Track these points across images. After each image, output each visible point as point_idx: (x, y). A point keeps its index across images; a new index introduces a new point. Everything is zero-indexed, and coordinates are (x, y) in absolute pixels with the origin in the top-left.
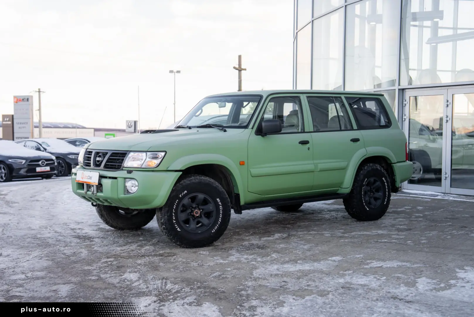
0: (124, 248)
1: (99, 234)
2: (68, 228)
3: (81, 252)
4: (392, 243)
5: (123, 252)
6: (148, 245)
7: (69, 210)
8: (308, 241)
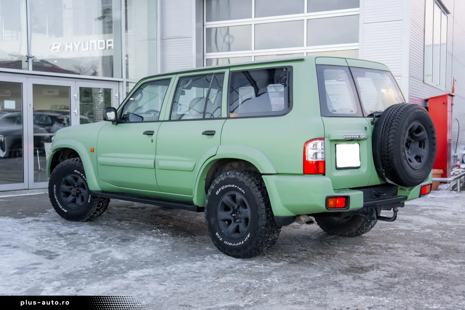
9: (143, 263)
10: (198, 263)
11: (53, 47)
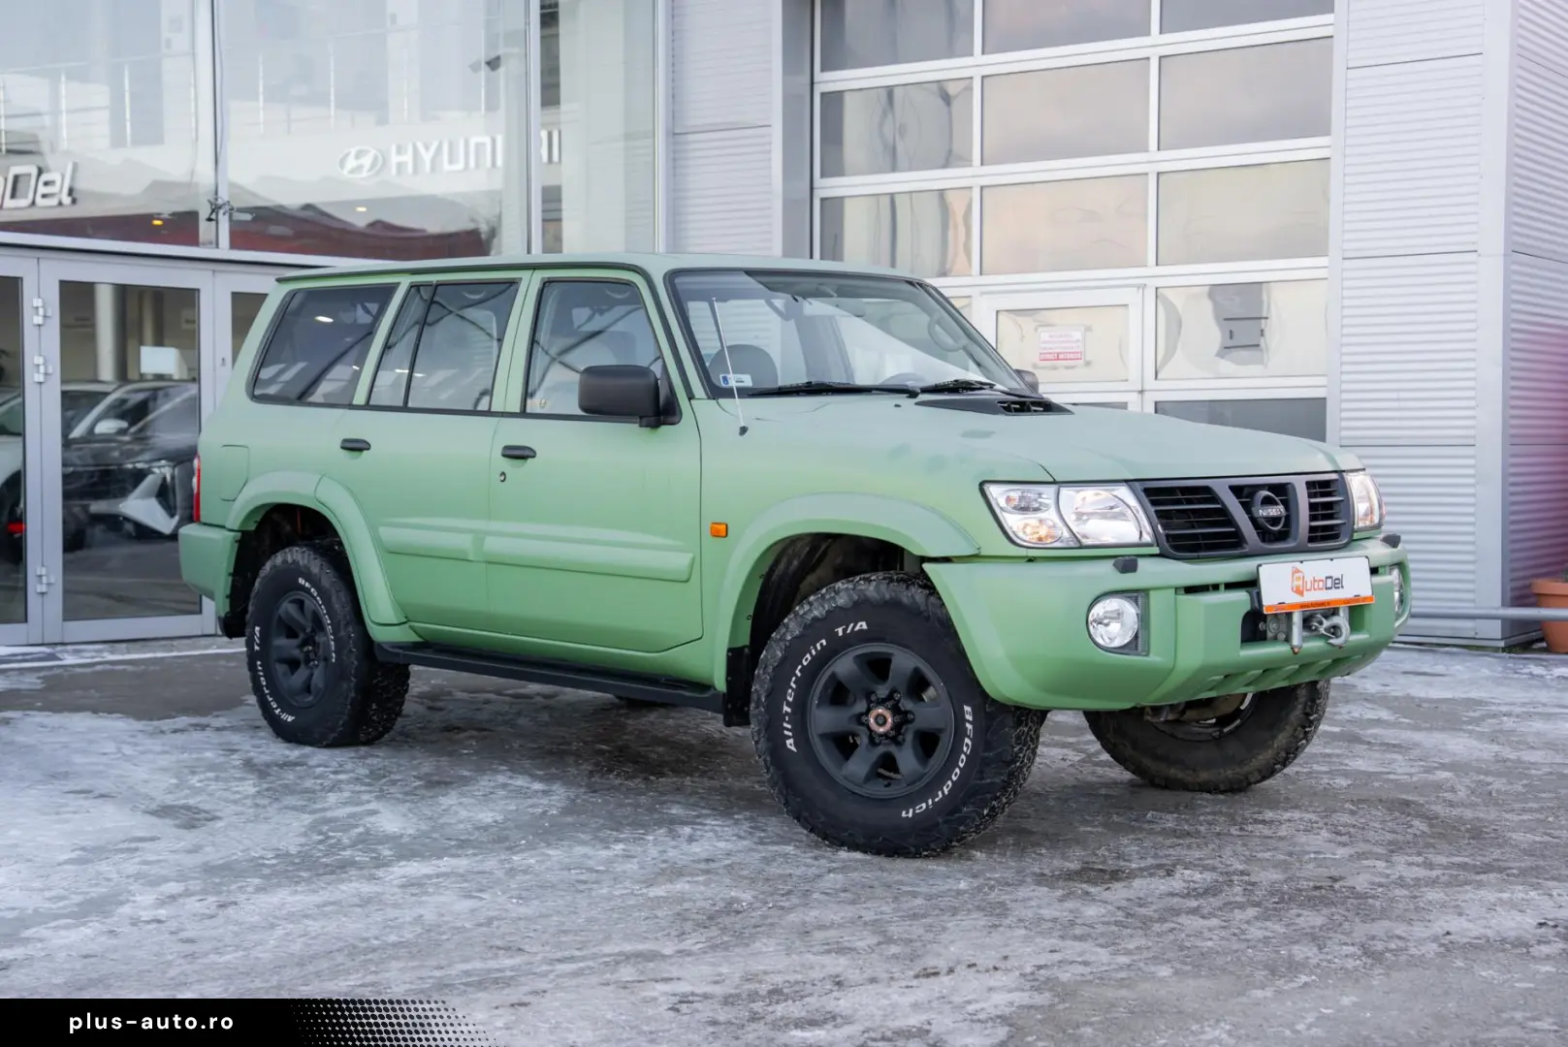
9: (453, 843)
10: (621, 846)
11: (351, 163)
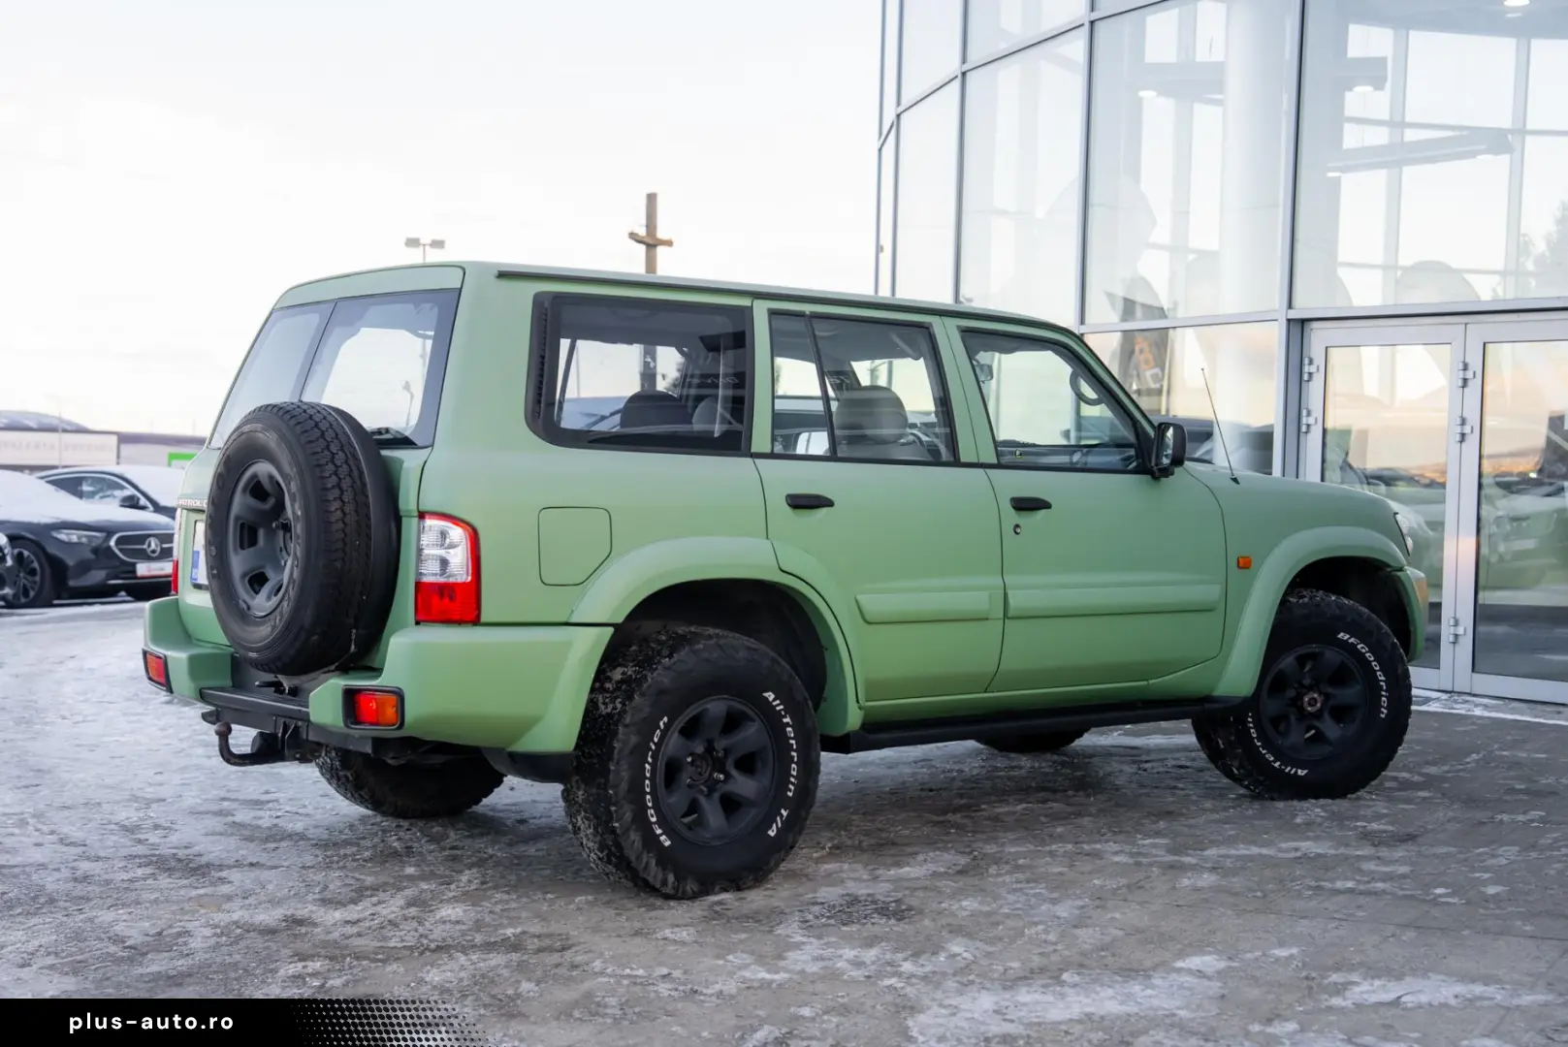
0: (353, 912)
1: (237, 849)
2: (110, 823)
3: (187, 933)
4: (1376, 893)
5: (355, 930)
6: (449, 901)
7: (97, 746)
8: (1061, 887)
